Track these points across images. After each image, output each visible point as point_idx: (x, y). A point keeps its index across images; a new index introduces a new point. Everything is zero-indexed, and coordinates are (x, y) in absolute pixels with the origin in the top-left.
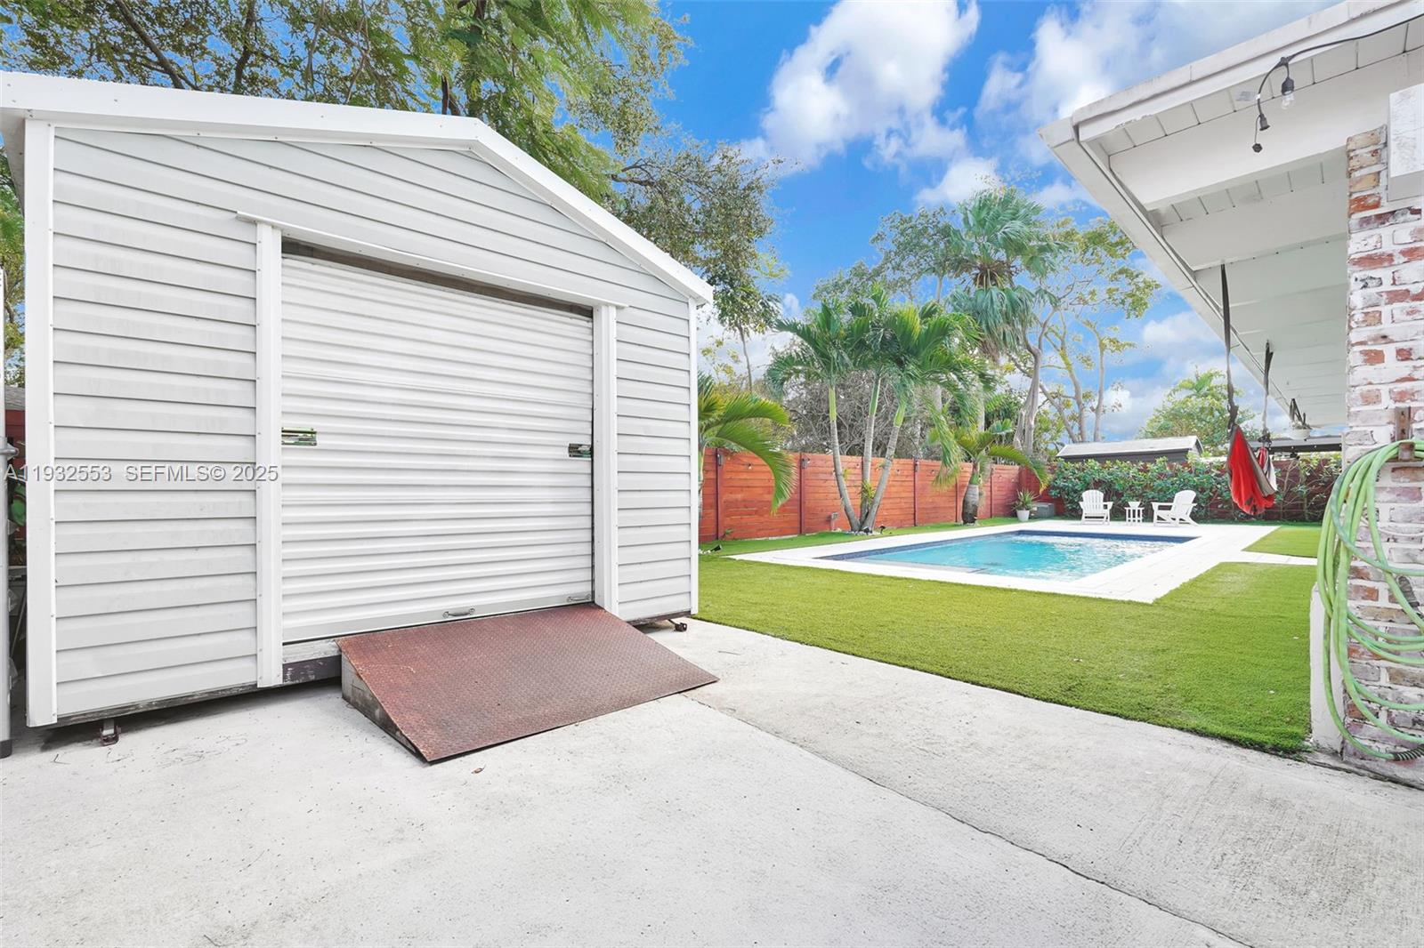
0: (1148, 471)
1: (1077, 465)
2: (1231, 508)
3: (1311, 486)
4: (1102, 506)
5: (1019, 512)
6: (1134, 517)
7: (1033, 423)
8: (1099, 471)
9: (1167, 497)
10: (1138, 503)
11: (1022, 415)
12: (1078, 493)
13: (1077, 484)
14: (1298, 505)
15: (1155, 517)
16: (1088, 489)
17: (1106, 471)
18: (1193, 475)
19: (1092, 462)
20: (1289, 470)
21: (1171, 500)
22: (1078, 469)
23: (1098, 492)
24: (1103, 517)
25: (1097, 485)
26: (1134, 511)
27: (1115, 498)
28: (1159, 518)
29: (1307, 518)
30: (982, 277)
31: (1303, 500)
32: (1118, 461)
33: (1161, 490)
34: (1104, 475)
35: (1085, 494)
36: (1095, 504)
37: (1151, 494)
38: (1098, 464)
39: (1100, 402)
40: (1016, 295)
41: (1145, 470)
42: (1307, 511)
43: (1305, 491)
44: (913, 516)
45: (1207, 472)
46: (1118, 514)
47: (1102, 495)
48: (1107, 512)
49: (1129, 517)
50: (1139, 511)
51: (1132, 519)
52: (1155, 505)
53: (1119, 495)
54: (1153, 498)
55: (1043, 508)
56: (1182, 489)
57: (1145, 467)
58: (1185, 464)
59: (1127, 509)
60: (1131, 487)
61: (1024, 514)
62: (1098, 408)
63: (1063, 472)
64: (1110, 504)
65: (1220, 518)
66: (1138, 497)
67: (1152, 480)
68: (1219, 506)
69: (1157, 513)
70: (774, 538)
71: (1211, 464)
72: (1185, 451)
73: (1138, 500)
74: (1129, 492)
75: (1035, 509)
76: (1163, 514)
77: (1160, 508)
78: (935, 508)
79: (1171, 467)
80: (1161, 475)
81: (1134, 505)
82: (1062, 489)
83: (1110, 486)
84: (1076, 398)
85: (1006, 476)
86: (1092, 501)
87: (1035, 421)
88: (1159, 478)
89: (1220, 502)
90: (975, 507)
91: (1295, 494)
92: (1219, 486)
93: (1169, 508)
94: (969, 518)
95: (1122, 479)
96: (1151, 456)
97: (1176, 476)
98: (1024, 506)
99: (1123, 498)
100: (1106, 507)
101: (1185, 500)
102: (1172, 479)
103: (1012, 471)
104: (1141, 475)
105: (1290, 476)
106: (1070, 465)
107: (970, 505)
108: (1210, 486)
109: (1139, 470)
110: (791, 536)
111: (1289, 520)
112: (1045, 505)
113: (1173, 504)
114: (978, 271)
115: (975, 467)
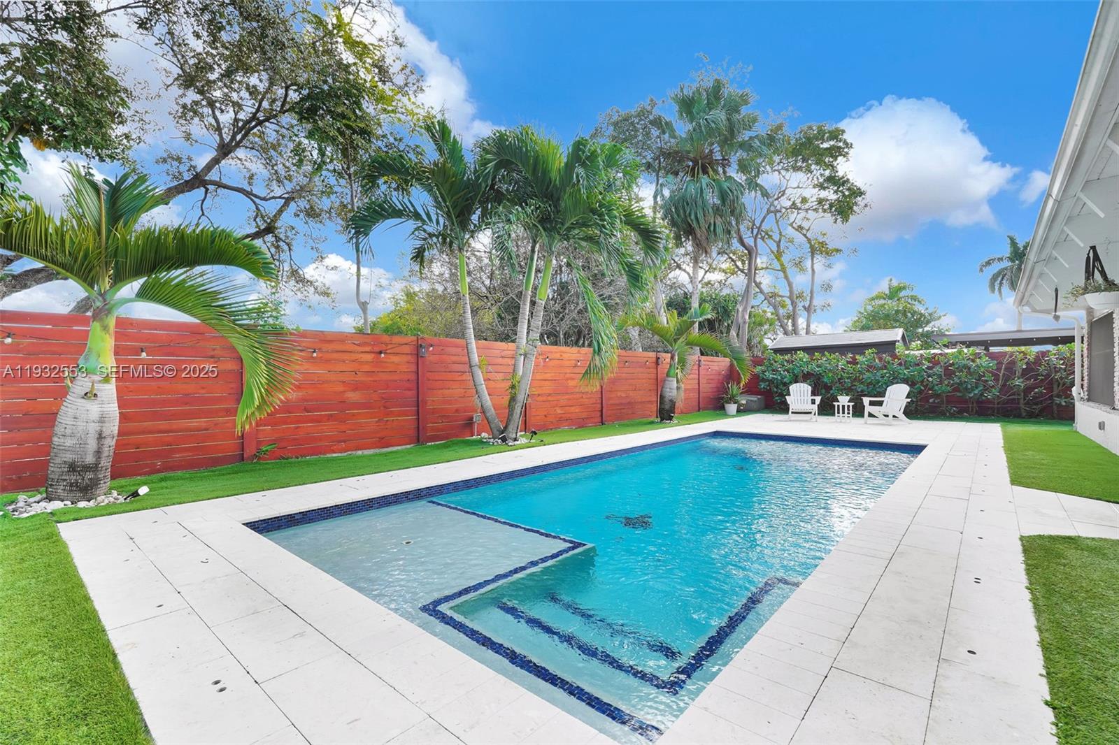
0: (857, 363)
1: (786, 357)
2: (942, 401)
3: (1028, 379)
4: (810, 402)
5: (727, 406)
6: (844, 413)
7: (747, 317)
8: (807, 363)
9: (878, 392)
10: (848, 398)
11: (738, 310)
12: (787, 385)
13: (786, 377)
14: (1014, 399)
15: (866, 414)
16: (796, 382)
17: (814, 364)
18: (902, 368)
19: (801, 354)
20: (1005, 361)
21: (883, 394)
22: (788, 361)
23: (806, 385)
24: (810, 413)
25: (806, 377)
26: (843, 406)
27: (823, 391)
28: (871, 415)
29: (1024, 414)
30: (693, 169)
31: (1019, 395)
32: (826, 353)
33: (870, 383)
34: (812, 367)
35: (793, 388)
36: (802, 398)
37: (860, 387)
38: (807, 356)
39: (811, 301)
40: (726, 185)
41: (854, 362)
42: (1022, 406)
43: (1022, 385)
44: (599, 414)
45: (918, 365)
46: (827, 408)
47: (810, 388)
48: (815, 407)
49: (839, 413)
50: (848, 406)
51: (841, 414)
52: (866, 400)
53: (828, 388)
54: (862, 391)
55: (751, 401)
56: (893, 384)
57: (854, 359)
58: (894, 356)
59: (836, 404)
60: (839, 379)
61: (732, 408)
62: (809, 306)
63: (772, 364)
64: (818, 399)
65: (932, 413)
66: (847, 391)
67: (861, 373)
68: (931, 400)
69: (868, 409)
70: (367, 452)
71: (922, 355)
72: (893, 343)
73: (847, 395)
74: (838, 385)
75: (744, 402)
76: (874, 409)
77: (872, 403)
78: (629, 403)
79: (881, 359)
80: (870, 367)
81: (844, 400)
82: (771, 381)
83: (819, 379)
84: (790, 298)
85: (716, 368)
86: (800, 395)
87: (750, 316)
88: (868, 371)
89: (932, 396)
90: (673, 403)
91: (1012, 388)
92: (930, 379)
93: (880, 404)
94: (666, 414)
95: (830, 371)
96: (860, 348)
97: (885, 367)
98: (732, 400)
99: (831, 392)
100: (813, 402)
101: (898, 395)
102: (881, 372)
103: (723, 364)
104: (850, 368)
105: (1006, 369)
106: (779, 357)
107: (666, 400)
108: (921, 379)
109: (848, 362)
110: (399, 448)
111: (1004, 416)
112: (754, 398)
113: (885, 399)
114: (691, 164)
115: (672, 358)
